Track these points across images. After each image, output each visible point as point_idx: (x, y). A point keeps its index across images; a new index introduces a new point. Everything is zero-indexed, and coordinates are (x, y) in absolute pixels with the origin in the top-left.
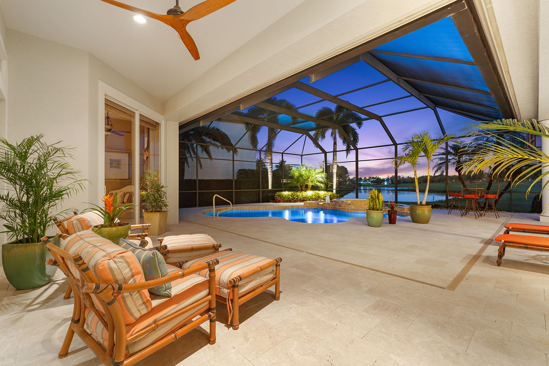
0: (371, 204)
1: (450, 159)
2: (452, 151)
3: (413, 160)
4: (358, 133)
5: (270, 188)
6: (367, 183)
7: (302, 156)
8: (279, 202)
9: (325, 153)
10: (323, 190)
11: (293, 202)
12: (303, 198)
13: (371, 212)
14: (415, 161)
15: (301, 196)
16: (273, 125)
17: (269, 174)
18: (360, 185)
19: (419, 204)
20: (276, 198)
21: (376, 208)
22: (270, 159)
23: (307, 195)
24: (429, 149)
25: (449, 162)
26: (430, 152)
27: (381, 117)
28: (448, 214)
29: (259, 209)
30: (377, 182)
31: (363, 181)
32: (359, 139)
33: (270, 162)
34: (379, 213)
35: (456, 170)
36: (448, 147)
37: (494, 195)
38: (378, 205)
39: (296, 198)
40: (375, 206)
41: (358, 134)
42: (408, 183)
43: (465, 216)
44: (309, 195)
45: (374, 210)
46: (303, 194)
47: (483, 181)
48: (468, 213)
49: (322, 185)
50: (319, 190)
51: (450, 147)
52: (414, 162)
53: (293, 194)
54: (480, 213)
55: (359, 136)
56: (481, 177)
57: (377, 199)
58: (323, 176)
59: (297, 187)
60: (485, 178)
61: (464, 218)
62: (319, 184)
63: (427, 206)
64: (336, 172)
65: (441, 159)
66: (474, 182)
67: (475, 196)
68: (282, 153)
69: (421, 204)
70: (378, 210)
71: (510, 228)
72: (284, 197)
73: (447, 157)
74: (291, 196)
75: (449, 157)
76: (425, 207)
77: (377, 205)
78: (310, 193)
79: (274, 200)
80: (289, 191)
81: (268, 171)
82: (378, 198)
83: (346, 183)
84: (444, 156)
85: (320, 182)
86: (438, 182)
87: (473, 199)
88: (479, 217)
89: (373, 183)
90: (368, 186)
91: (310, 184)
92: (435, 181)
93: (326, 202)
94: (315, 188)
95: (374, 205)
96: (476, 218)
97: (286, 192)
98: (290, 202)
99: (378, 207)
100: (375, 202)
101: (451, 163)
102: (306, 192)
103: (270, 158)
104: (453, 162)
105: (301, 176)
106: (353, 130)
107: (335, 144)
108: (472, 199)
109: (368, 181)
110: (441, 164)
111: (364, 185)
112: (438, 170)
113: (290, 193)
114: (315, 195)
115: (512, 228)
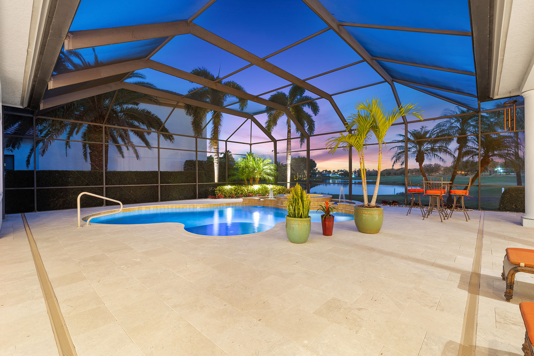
0: (291, 207)
1: (411, 148)
2: (412, 138)
3: (357, 141)
4: (314, 120)
5: (216, 181)
6: (335, 175)
7: (251, 145)
8: (219, 198)
9: (275, 141)
10: (272, 184)
11: (235, 198)
12: (249, 193)
13: (291, 220)
14: (360, 142)
15: (246, 191)
16: (217, 108)
17: (215, 166)
18: (329, 178)
19: (367, 205)
20: (217, 193)
21: (299, 214)
22: (216, 149)
23: (253, 189)
24: (380, 125)
25: (409, 151)
26: (381, 130)
27: (331, 96)
28: (407, 215)
29: (185, 207)
30: (345, 174)
31: (332, 174)
32: (315, 127)
33: (216, 152)
34: (303, 222)
35: (417, 160)
36: (408, 133)
37: (464, 191)
38: (301, 208)
39: (240, 193)
40: (296, 212)
41: (314, 122)
42: (373, 176)
43: (427, 217)
44: (255, 190)
45: (295, 217)
46: (249, 189)
47: (439, 173)
48: (431, 213)
49: (271, 178)
50: (268, 184)
51: (410, 133)
52: (359, 144)
53: (237, 188)
54: (445, 213)
55: (316, 124)
56: (438, 170)
57: (300, 201)
58: (272, 167)
59: (242, 180)
60: (441, 171)
61: (427, 221)
62: (266, 176)
63: (377, 209)
64: (290, 163)
65: (400, 147)
66: (432, 175)
67: (440, 192)
68: (226, 141)
69: (369, 205)
70: (301, 217)
71: (522, 264)
72: (225, 193)
73: (406, 145)
74: (235, 190)
75: (409, 146)
76: (374, 210)
77: (299, 209)
78: (256, 187)
79: (214, 196)
80: (232, 184)
81: (214, 162)
82: (302, 197)
83: (316, 176)
84: (403, 144)
85: (268, 175)
86: (400, 174)
87: (438, 196)
88: (444, 219)
89: (341, 175)
90: (337, 179)
91: (258, 176)
92: (398, 173)
93: (269, 198)
94: (263, 181)
95: (295, 209)
96: (442, 221)
97: (229, 186)
98: (232, 197)
99: (302, 212)
100: (297, 204)
101: (411, 152)
102: (252, 186)
103: (216, 147)
104: (414, 152)
105: (247, 167)
106: (309, 117)
107: (289, 132)
108: (436, 195)
109: (336, 174)
110: (400, 153)
111: (332, 178)
112: (396, 161)
113: (233, 187)
114: (262, 190)
115: (525, 266)
